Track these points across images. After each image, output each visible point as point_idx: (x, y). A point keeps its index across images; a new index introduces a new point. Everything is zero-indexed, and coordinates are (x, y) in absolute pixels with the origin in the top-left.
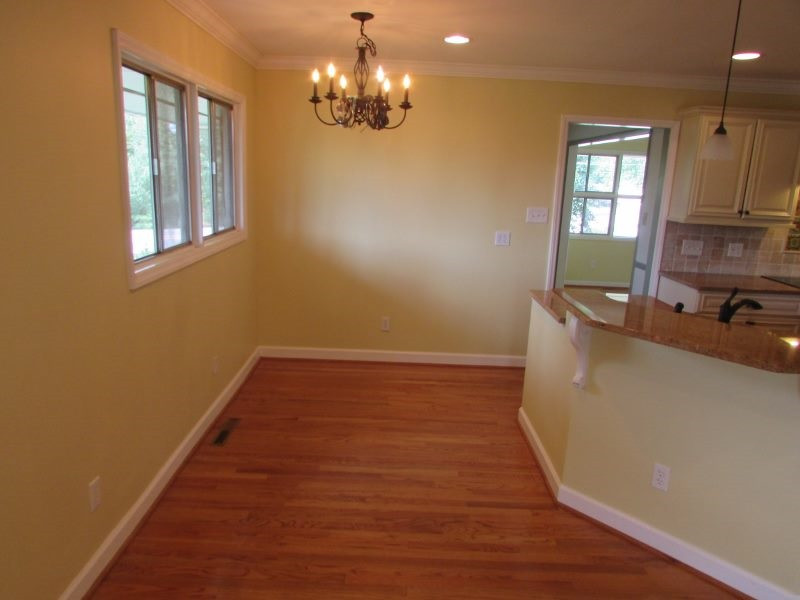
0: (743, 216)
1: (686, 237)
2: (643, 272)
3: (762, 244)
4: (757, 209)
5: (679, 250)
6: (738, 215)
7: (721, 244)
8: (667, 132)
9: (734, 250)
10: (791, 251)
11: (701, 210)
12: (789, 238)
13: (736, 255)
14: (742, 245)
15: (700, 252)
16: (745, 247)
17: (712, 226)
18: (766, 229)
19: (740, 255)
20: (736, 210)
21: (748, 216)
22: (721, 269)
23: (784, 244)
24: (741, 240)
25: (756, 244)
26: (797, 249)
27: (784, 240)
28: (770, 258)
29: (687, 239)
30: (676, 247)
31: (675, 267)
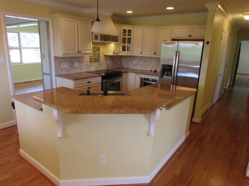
0: (79, 53)
2: (49, 77)
3: (83, 62)
4: (83, 50)
5: (60, 67)
6: (78, 53)
7: (72, 63)
8: (47, 23)
9: (76, 64)
11: (67, 52)
12: (90, 59)
13: (77, 66)
14: (78, 62)
15: (67, 67)
17: (69, 57)
18: (84, 57)
19: (78, 66)
21: (80, 53)
22: (74, 71)
23: (89, 61)
24: (78, 61)
25: (82, 62)
26: (92, 62)
27: (89, 60)
28: (86, 66)
29: (62, 62)
30: (59, 66)
31: (60, 73)
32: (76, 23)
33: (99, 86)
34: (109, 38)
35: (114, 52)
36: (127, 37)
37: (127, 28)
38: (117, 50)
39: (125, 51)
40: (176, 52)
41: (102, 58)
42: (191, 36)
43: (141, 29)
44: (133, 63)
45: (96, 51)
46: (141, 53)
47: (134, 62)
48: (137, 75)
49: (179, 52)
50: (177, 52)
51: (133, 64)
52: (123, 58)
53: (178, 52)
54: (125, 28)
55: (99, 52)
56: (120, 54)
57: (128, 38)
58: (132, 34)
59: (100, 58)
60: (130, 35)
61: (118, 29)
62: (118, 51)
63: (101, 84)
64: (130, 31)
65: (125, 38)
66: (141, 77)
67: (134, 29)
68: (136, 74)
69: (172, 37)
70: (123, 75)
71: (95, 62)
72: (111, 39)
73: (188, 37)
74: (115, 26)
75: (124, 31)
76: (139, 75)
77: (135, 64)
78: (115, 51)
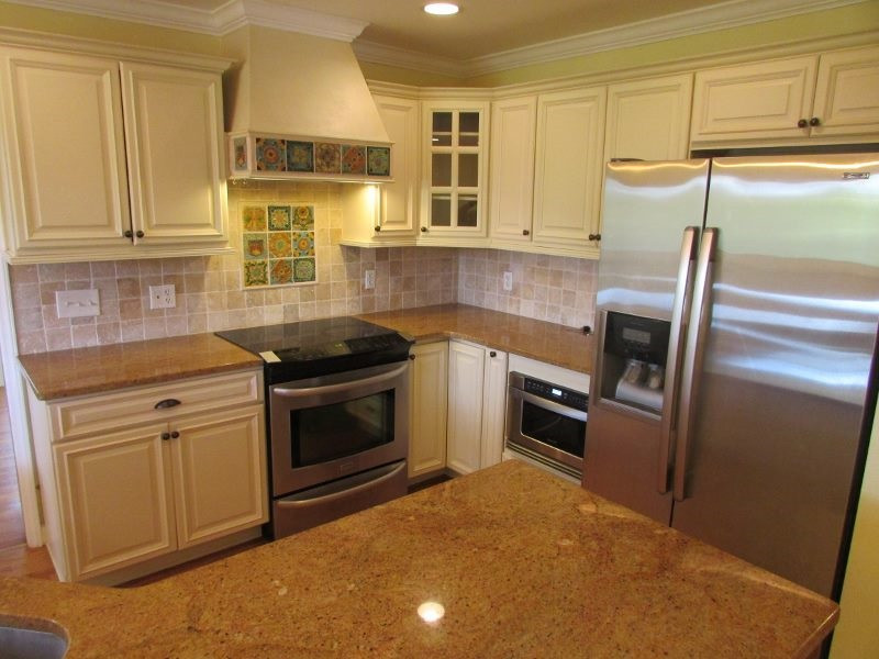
1: (54, 287)
3: (207, 281)
4: (159, 226)
5: (51, 313)
6: (128, 240)
7: (133, 289)
9: (160, 297)
10: (254, 287)
11: (46, 236)
12: (248, 267)
13: (165, 305)
14: (172, 287)
15: (96, 310)
16: (178, 290)
19: (173, 305)
20: (119, 231)
21: (145, 241)
22: (143, 332)
23: (242, 278)
24: (168, 280)
25: (197, 283)
26: (264, 282)
27: (241, 271)
28: (225, 300)
29: (62, 289)
30: (43, 307)
31: (52, 341)
32: (106, 78)
33: (250, 418)
34: (323, 158)
35: (378, 229)
36: (455, 150)
37: (456, 103)
38: (404, 222)
39: (448, 223)
40: (690, 235)
41: (327, 259)
42: (815, 122)
43: (525, 107)
44: (501, 284)
45: (288, 227)
46: (526, 233)
47: (508, 280)
48: (493, 355)
49: (716, 232)
50: (697, 234)
51: (502, 290)
52: (462, 258)
53: (708, 238)
54: (443, 106)
55: (304, 228)
56: (422, 241)
57: (462, 157)
58: (482, 133)
59: (313, 261)
60: (474, 142)
61: (407, 109)
62: (410, 226)
63: (262, 406)
64: (470, 121)
65: (448, 156)
66: (510, 370)
67: (491, 105)
68: (489, 351)
69: (694, 138)
70: (413, 351)
71: (282, 280)
72: (339, 163)
73: (800, 132)
74: (373, 92)
75: (441, 121)
76: (501, 355)
77: (510, 288)
78: (389, 222)
